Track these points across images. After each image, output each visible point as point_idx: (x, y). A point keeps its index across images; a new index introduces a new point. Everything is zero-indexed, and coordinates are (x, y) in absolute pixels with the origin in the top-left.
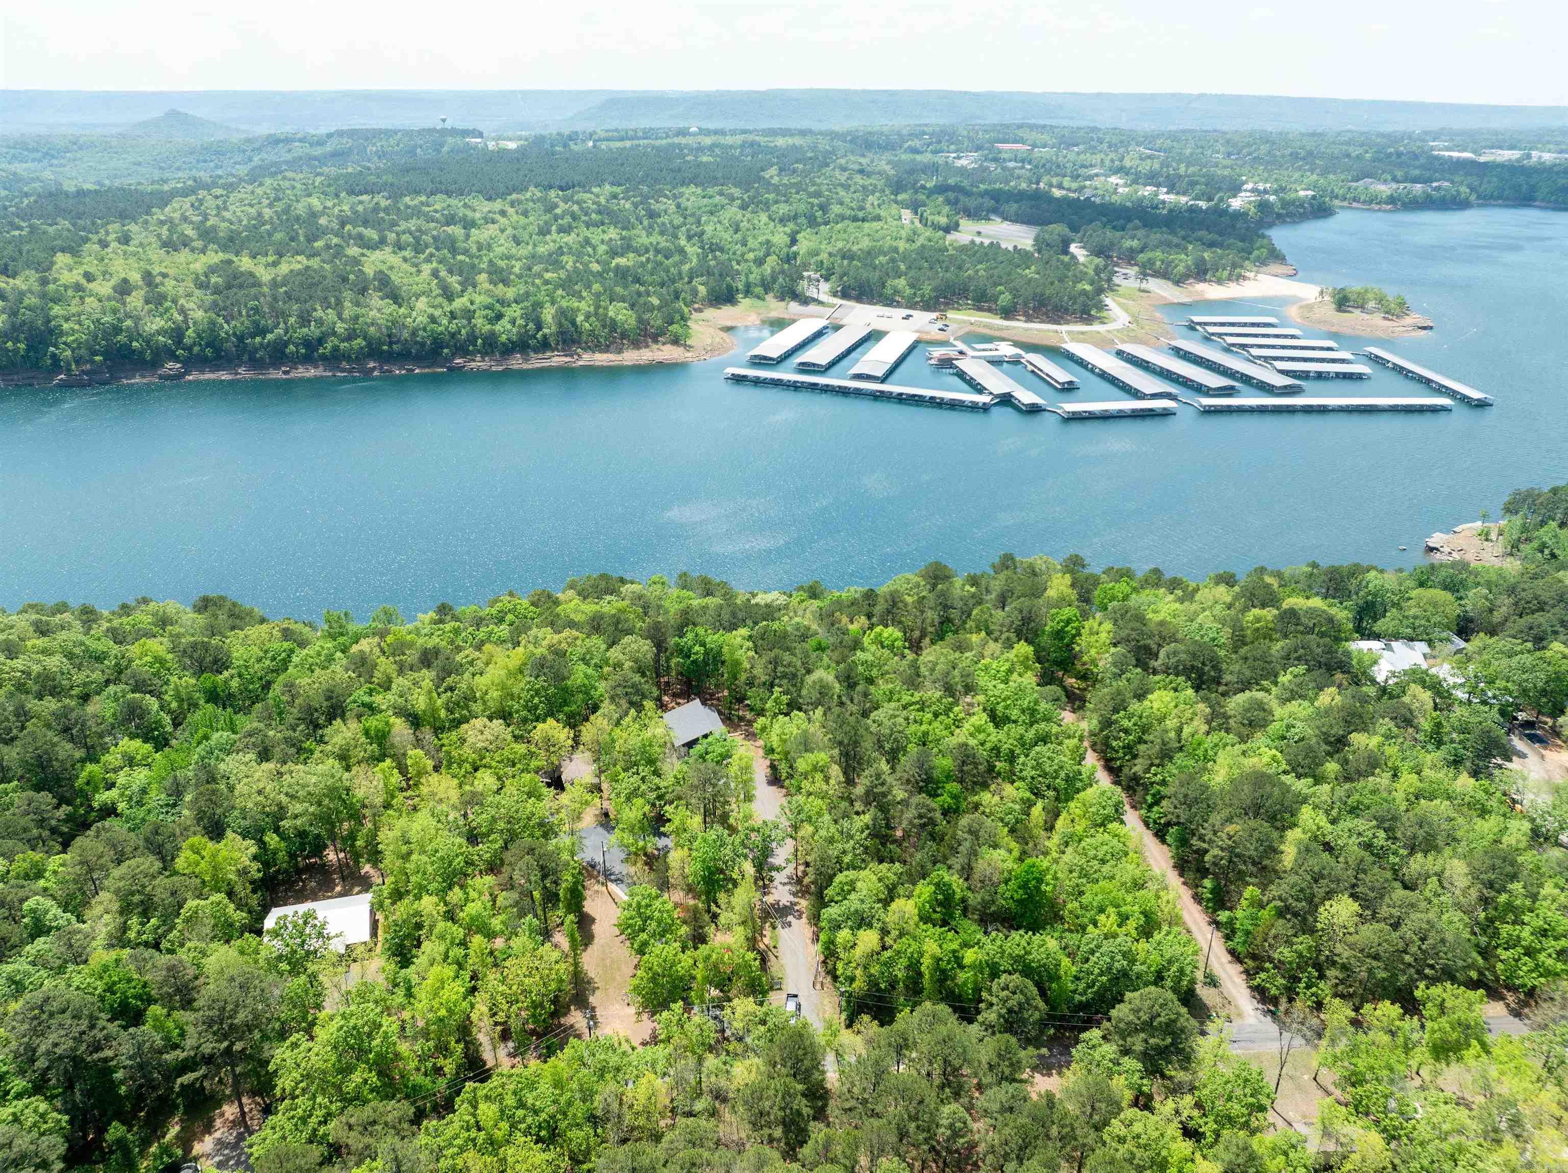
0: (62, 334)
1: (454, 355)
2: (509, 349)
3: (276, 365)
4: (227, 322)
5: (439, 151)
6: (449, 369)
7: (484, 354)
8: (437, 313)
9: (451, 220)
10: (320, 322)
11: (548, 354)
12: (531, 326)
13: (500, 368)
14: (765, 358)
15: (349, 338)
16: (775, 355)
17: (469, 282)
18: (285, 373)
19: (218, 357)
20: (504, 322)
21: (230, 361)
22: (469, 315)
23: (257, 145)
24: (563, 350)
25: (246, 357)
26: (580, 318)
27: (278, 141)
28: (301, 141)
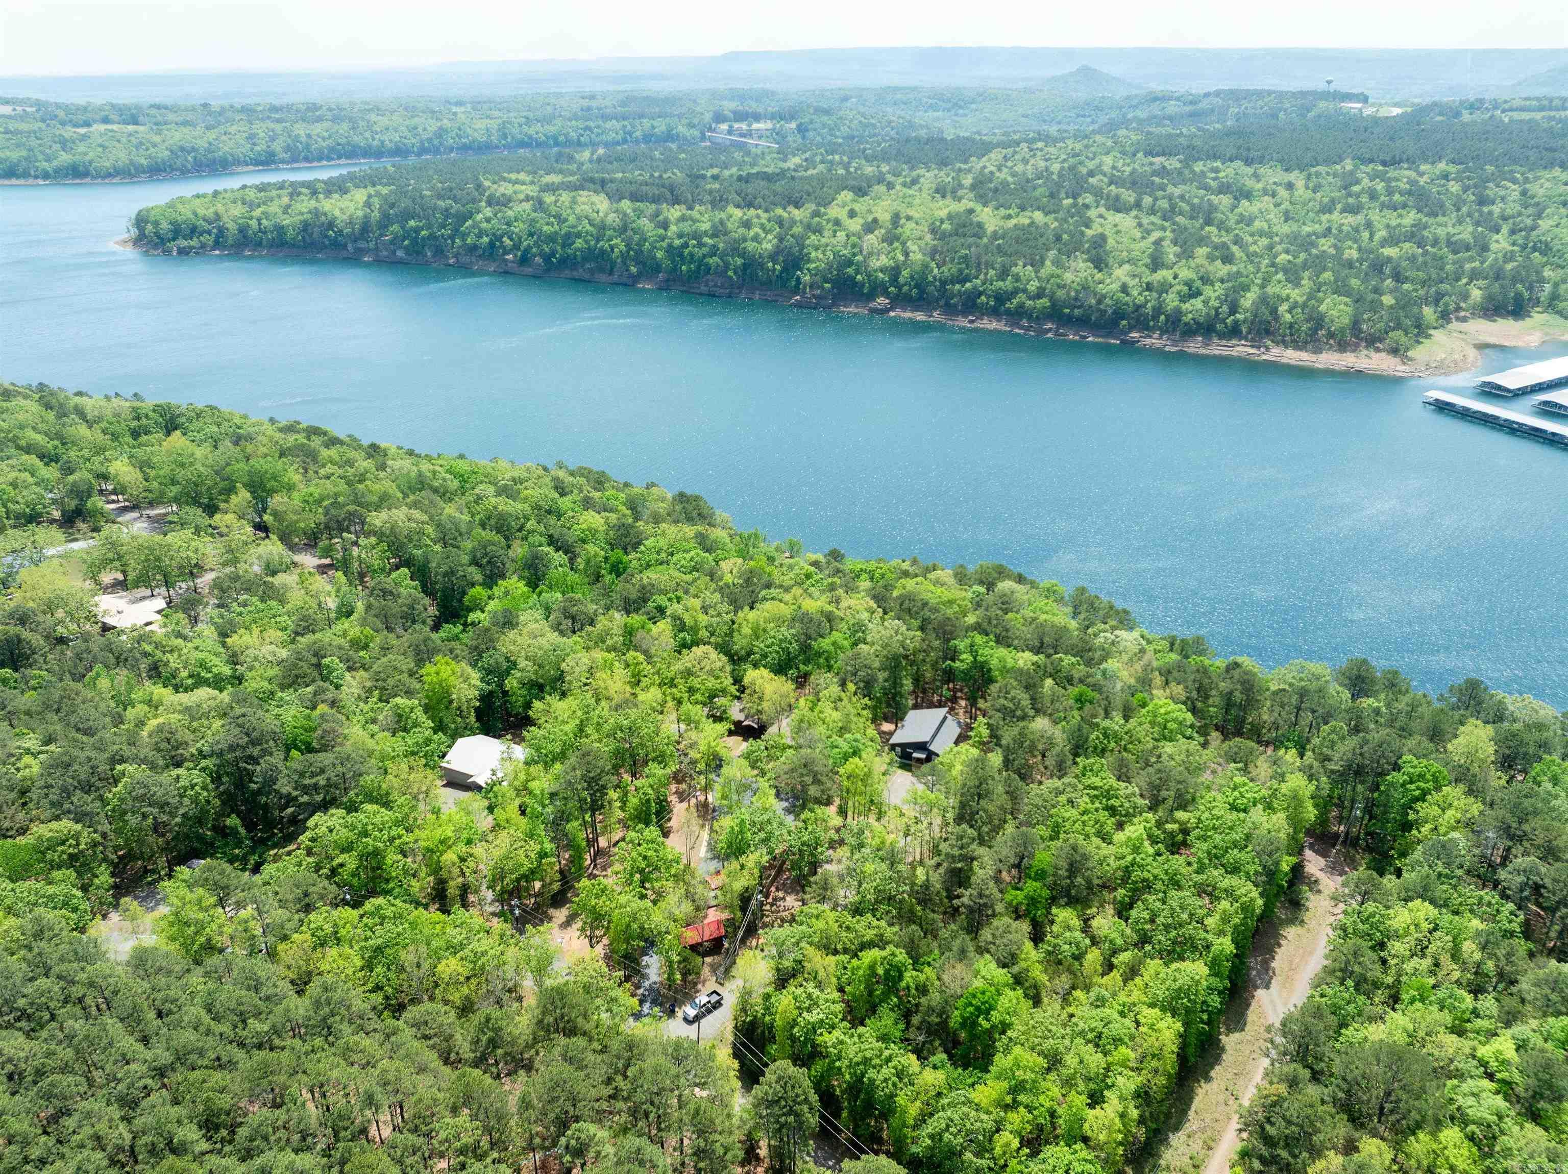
0: (809, 261)
1: (1131, 328)
2: (1193, 330)
3: (964, 313)
4: (938, 267)
5: (1303, 116)
6: (1123, 342)
7: (1163, 331)
8: (1132, 283)
9: (1224, 189)
10: (1017, 278)
11: (1234, 342)
12: (1225, 308)
13: (1174, 349)
14: (1499, 387)
15: (1039, 296)
16: (1512, 386)
17: (1186, 254)
18: (972, 322)
19: (920, 298)
20: (1197, 303)
21: (929, 303)
22: (1164, 288)
23: (1135, 102)
24: (1253, 340)
25: (942, 302)
26: (1283, 308)
27: (1156, 99)
28: (1178, 99)
